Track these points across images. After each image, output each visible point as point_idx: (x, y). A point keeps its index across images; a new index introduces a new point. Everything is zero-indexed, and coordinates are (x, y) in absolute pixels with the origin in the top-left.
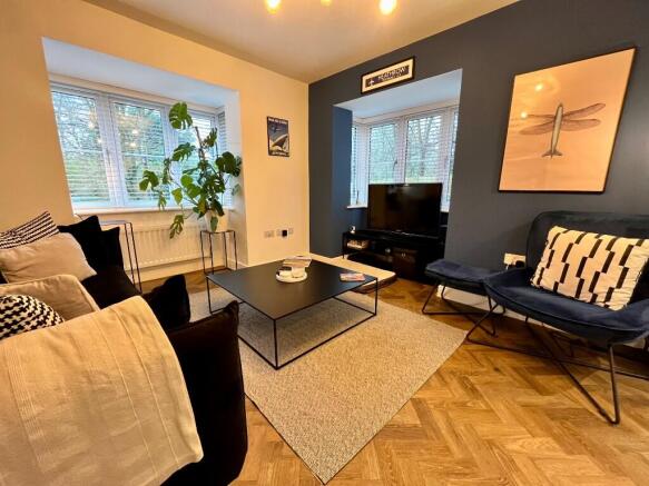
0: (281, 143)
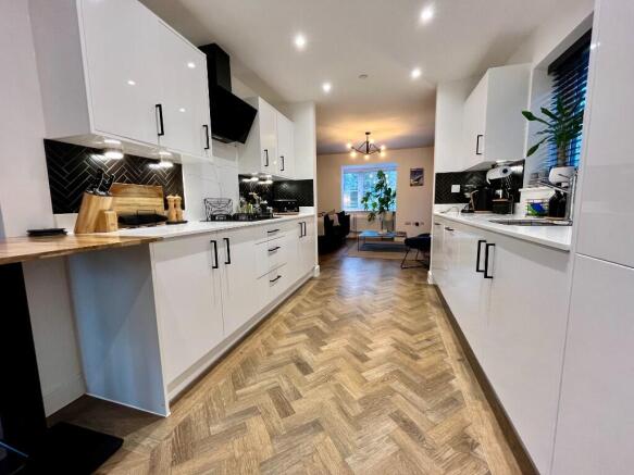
0: (418, 180)
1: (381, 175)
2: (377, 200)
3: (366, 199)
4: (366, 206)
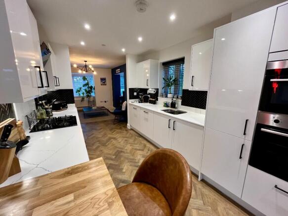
0: (104, 83)
1: (85, 79)
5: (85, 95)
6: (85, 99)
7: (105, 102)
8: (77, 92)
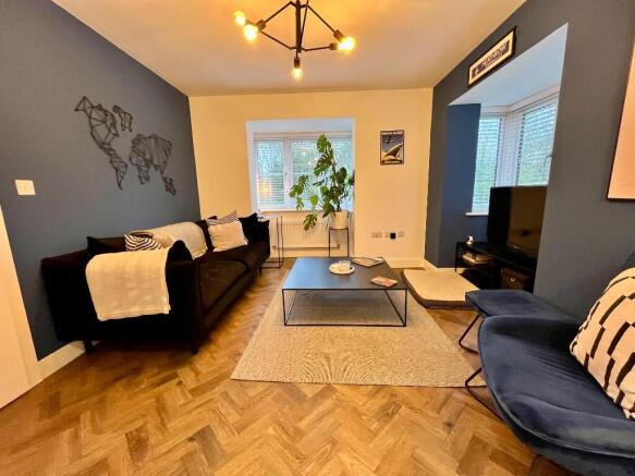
0: (394, 153)
1: (323, 143)
2: (317, 191)
3: (298, 190)
4: (299, 200)
5: (319, 207)
6: (320, 218)
7: (393, 236)
8: (292, 195)
